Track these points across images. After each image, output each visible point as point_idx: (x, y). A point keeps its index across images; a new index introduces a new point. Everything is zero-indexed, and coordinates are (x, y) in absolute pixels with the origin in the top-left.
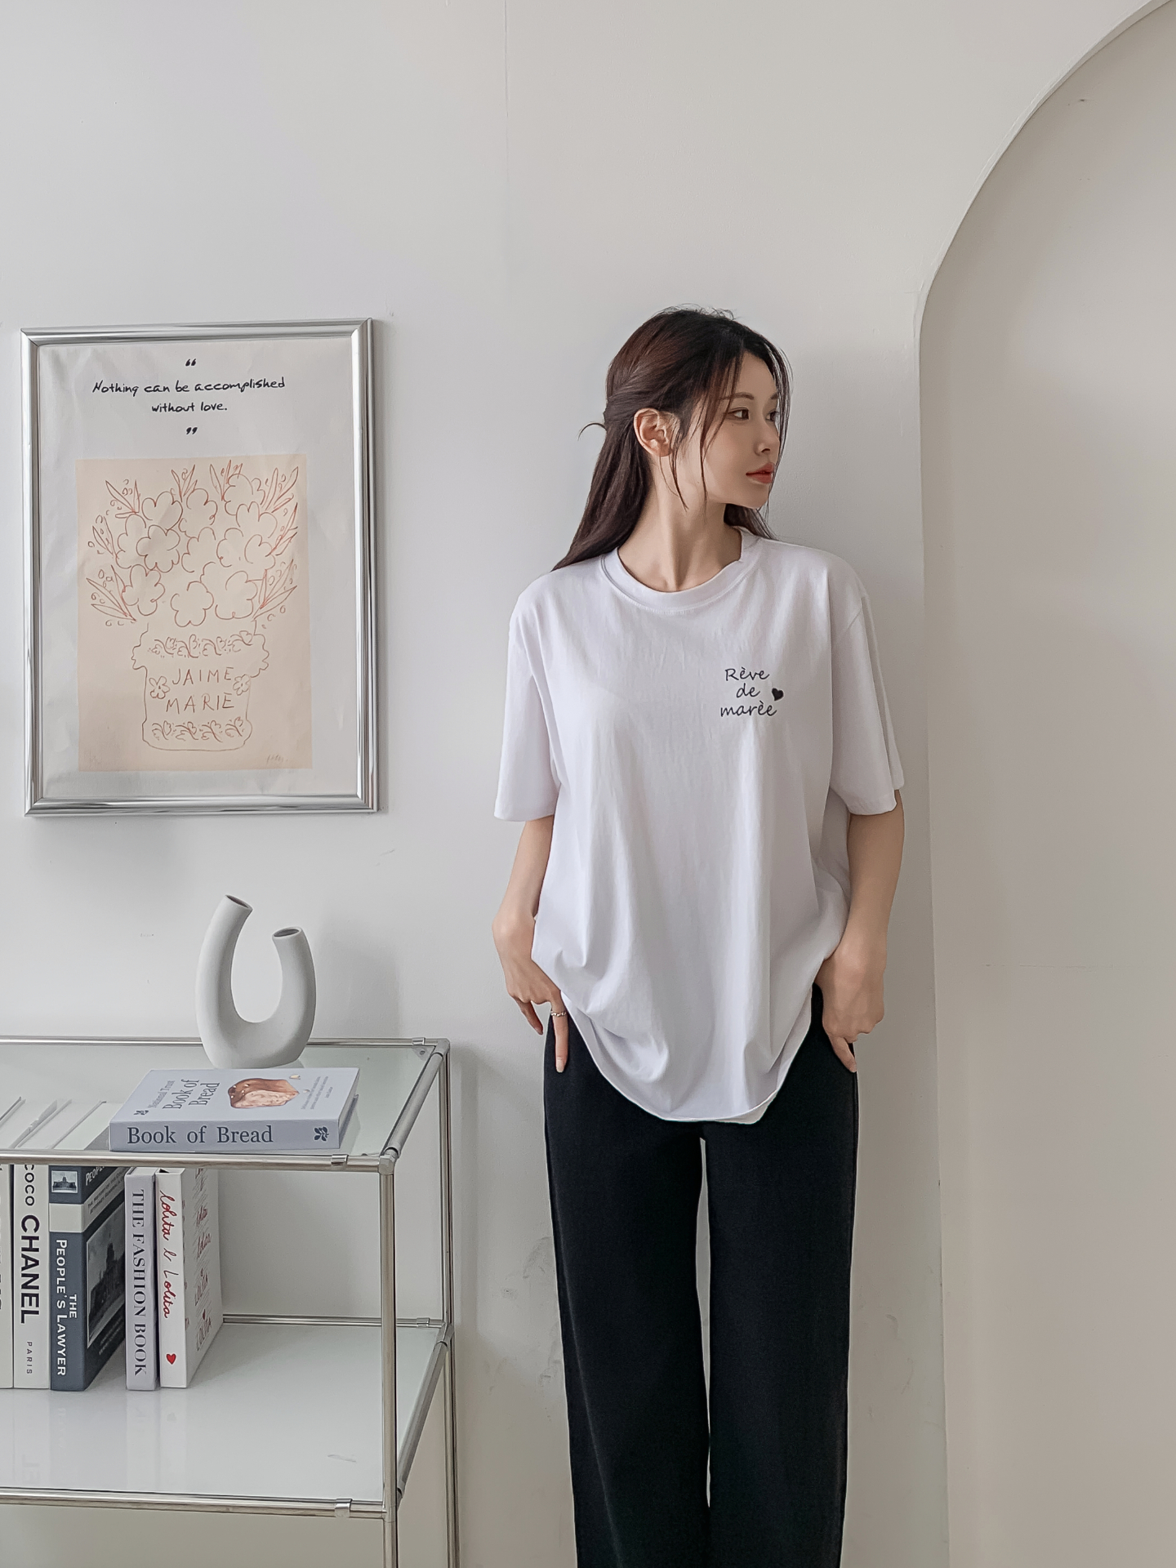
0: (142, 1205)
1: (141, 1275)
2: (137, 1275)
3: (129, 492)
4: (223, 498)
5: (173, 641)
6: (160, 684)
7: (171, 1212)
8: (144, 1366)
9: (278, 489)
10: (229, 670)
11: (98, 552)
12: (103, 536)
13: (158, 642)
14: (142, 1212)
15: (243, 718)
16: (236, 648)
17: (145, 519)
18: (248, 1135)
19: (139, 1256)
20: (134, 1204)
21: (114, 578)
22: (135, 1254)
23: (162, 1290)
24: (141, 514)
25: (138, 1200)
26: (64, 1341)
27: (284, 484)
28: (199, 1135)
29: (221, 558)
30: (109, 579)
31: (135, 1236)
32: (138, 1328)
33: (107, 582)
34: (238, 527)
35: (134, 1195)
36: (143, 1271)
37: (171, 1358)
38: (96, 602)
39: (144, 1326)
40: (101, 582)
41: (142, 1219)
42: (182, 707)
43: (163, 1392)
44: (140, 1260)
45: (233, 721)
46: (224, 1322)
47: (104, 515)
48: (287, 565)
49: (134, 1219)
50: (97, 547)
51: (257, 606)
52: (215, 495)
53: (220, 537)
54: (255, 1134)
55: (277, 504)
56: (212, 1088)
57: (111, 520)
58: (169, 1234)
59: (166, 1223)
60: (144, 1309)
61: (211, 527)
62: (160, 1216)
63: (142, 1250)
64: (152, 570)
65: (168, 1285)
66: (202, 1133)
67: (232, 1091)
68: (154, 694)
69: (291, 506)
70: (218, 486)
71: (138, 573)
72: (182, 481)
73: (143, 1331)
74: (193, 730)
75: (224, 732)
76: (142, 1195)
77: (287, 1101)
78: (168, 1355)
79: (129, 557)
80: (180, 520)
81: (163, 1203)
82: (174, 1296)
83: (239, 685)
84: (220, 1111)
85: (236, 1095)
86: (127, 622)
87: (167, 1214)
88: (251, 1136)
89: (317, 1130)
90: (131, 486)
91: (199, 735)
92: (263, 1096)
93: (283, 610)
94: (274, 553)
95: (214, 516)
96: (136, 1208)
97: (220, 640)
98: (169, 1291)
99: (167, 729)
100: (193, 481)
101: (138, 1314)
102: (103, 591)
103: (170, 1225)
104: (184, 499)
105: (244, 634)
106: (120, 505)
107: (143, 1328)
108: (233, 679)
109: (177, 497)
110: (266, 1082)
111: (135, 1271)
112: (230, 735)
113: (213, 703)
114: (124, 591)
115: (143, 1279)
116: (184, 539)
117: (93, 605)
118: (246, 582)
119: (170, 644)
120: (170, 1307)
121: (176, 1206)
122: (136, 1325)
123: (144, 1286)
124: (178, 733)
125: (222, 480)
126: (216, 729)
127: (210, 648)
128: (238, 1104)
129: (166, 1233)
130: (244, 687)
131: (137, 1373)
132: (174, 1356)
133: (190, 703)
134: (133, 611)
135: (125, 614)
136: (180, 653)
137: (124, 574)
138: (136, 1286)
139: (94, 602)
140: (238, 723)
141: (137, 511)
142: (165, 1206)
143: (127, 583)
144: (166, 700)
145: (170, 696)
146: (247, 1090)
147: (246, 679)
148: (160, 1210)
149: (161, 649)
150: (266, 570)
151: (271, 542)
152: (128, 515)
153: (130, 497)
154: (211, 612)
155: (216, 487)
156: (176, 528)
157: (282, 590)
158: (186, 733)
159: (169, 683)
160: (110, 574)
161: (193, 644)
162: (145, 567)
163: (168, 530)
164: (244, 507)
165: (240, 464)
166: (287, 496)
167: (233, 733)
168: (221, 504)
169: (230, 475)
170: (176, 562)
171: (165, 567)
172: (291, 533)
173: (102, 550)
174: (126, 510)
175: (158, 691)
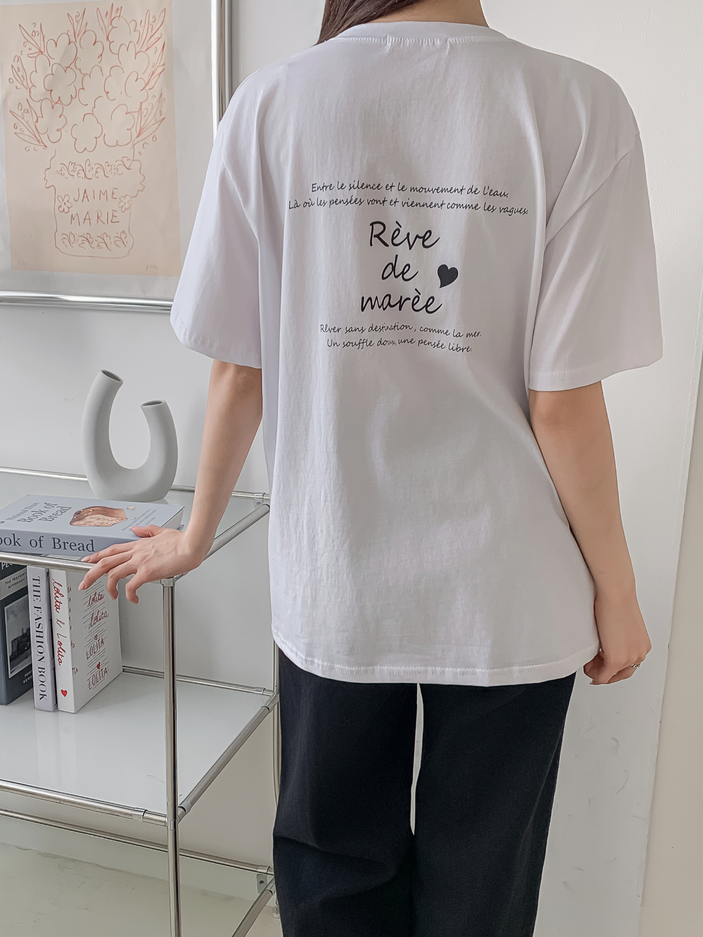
0: (39, 586)
1: (41, 635)
2: (38, 634)
3: (37, 34)
4: (108, 39)
5: (73, 165)
6: (65, 201)
7: (60, 594)
8: (46, 695)
9: (150, 30)
10: (114, 190)
11: (17, 88)
12: (20, 74)
13: (63, 166)
14: (39, 591)
15: (126, 232)
16: (119, 172)
17: (49, 57)
18: (76, 546)
19: (39, 621)
20: (34, 586)
21: (29, 110)
22: (36, 620)
23: (56, 646)
24: (45, 53)
25: (36, 583)
27: (154, 25)
28: (38, 542)
29: (107, 93)
30: (26, 111)
31: (35, 607)
32: (40, 670)
33: (25, 114)
34: (120, 65)
35: (34, 579)
36: (42, 632)
37: (65, 693)
38: (18, 131)
39: (44, 669)
40: (20, 113)
41: (39, 596)
42: (82, 221)
43: (60, 713)
44: (40, 624)
45: (119, 234)
46: (123, 671)
47: (19, 55)
48: (157, 97)
49: (34, 596)
50: (16, 82)
51: (135, 135)
52: (102, 37)
53: (106, 74)
54: (81, 545)
55: (148, 44)
56: (63, 510)
57: (25, 60)
58: (59, 609)
59: (57, 601)
60: (43, 658)
61: (99, 64)
62: (53, 596)
63: (40, 618)
64: (56, 103)
65: (60, 644)
66: (40, 540)
67: (78, 513)
68: (61, 209)
69: (159, 45)
70: (104, 28)
71: (46, 105)
72: (75, 25)
73: (44, 672)
74: (91, 240)
75: (113, 243)
76: (39, 580)
77: (114, 524)
78: (62, 691)
79: (39, 91)
80: (75, 59)
81: (55, 587)
82: (65, 651)
83: (122, 204)
84: (62, 527)
85: (79, 516)
86: (40, 148)
87: (57, 595)
90: (38, 29)
91: (95, 245)
92: (99, 519)
93: (155, 138)
94: (147, 88)
95: (101, 55)
96: (35, 589)
97: (107, 164)
98: (61, 648)
99: (72, 239)
100: (84, 24)
101: (40, 660)
102: (21, 119)
103: (60, 603)
104: (78, 39)
105: (125, 159)
106: (31, 46)
107: (43, 670)
108: (118, 198)
109: (73, 39)
110: (108, 510)
111: (37, 631)
112: (117, 246)
113: (104, 218)
114: (37, 122)
115: (42, 637)
116: (80, 76)
117: (15, 133)
118: (126, 114)
119: (71, 168)
120: (62, 659)
121: (63, 590)
122: (39, 668)
123: (42, 642)
124: (80, 242)
125: (107, 21)
126: (107, 240)
127: (100, 171)
128: (76, 523)
129: (57, 608)
130: (127, 206)
131: (41, 699)
132: (66, 691)
133: (87, 218)
134: (44, 138)
135: (39, 141)
136: (79, 175)
137: (36, 106)
138: (37, 642)
139: (16, 131)
140: (123, 236)
141: (43, 51)
142: (56, 589)
143: (39, 114)
144: (70, 214)
145: (73, 211)
146: (90, 513)
147: (128, 198)
148: (53, 592)
149: (65, 171)
150: (141, 103)
151: (146, 77)
152: (36, 54)
153: (37, 39)
154: (100, 140)
155: (102, 29)
156: (73, 66)
157: (153, 122)
158: (86, 243)
159: (72, 200)
160: (26, 106)
161: (88, 168)
162: (52, 101)
163: (67, 68)
164: (124, 48)
165: (119, 7)
166: (157, 35)
167: (120, 243)
168: (107, 44)
169: (112, 18)
170: (74, 96)
171: (66, 100)
172: (160, 70)
173: (19, 86)
174: (34, 50)
175: (64, 207)
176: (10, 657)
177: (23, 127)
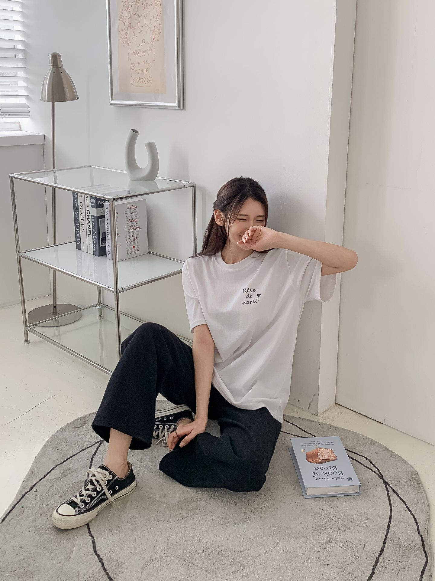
5: (136, 51)
6: (134, 65)
10: (147, 61)
11: (121, 23)
12: (122, 18)
13: (133, 52)
15: (150, 77)
16: (148, 54)
17: (130, 11)
22: (107, 224)
24: (129, 9)
26: (95, 243)
29: (146, 23)
32: (108, 243)
33: (123, 33)
34: (149, 12)
42: (138, 72)
45: (148, 78)
47: (122, 11)
48: (159, 24)
50: (121, 21)
51: (152, 39)
52: (144, 3)
53: (146, 17)
55: (157, 4)
57: (124, 12)
61: (144, 13)
64: (132, 28)
68: (132, 68)
69: (159, 4)
71: (129, 28)
74: (141, 80)
79: (127, 24)
80: (137, 11)
83: (149, 66)
86: (127, 45)
91: (142, 82)
93: (158, 40)
94: (156, 21)
95: (144, 9)
97: (145, 51)
99: (136, 80)
102: (122, 35)
104: (138, 3)
105: (150, 48)
108: (148, 64)
109: (136, 4)
113: (144, 71)
114: (127, 35)
116: (138, 17)
117: (121, 40)
118: (150, 31)
119: (135, 53)
124: (138, 81)
126: (145, 80)
127: (143, 53)
130: (150, 67)
133: (140, 71)
134: (129, 41)
135: (127, 43)
136: (137, 55)
137: (126, 29)
143: (127, 33)
145: (135, 69)
147: (151, 63)
149: (134, 54)
150: (154, 27)
151: (156, 17)
152: (126, 10)
153: (127, 4)
154: (143, 41)
156: (136, 14)
157: (158, 34)
159: (135, 65)
160: (124, 30)
161: (140, 52)
162: (130, 27)
164: (150, 6)
167: (148, 81)
168: (146, 4)
170: (137, 25)
171: (135, 27)
172: (159, 14)
174: (126, 8)
175: (133, 67)
176: (101, 239)
177: (123, 38)
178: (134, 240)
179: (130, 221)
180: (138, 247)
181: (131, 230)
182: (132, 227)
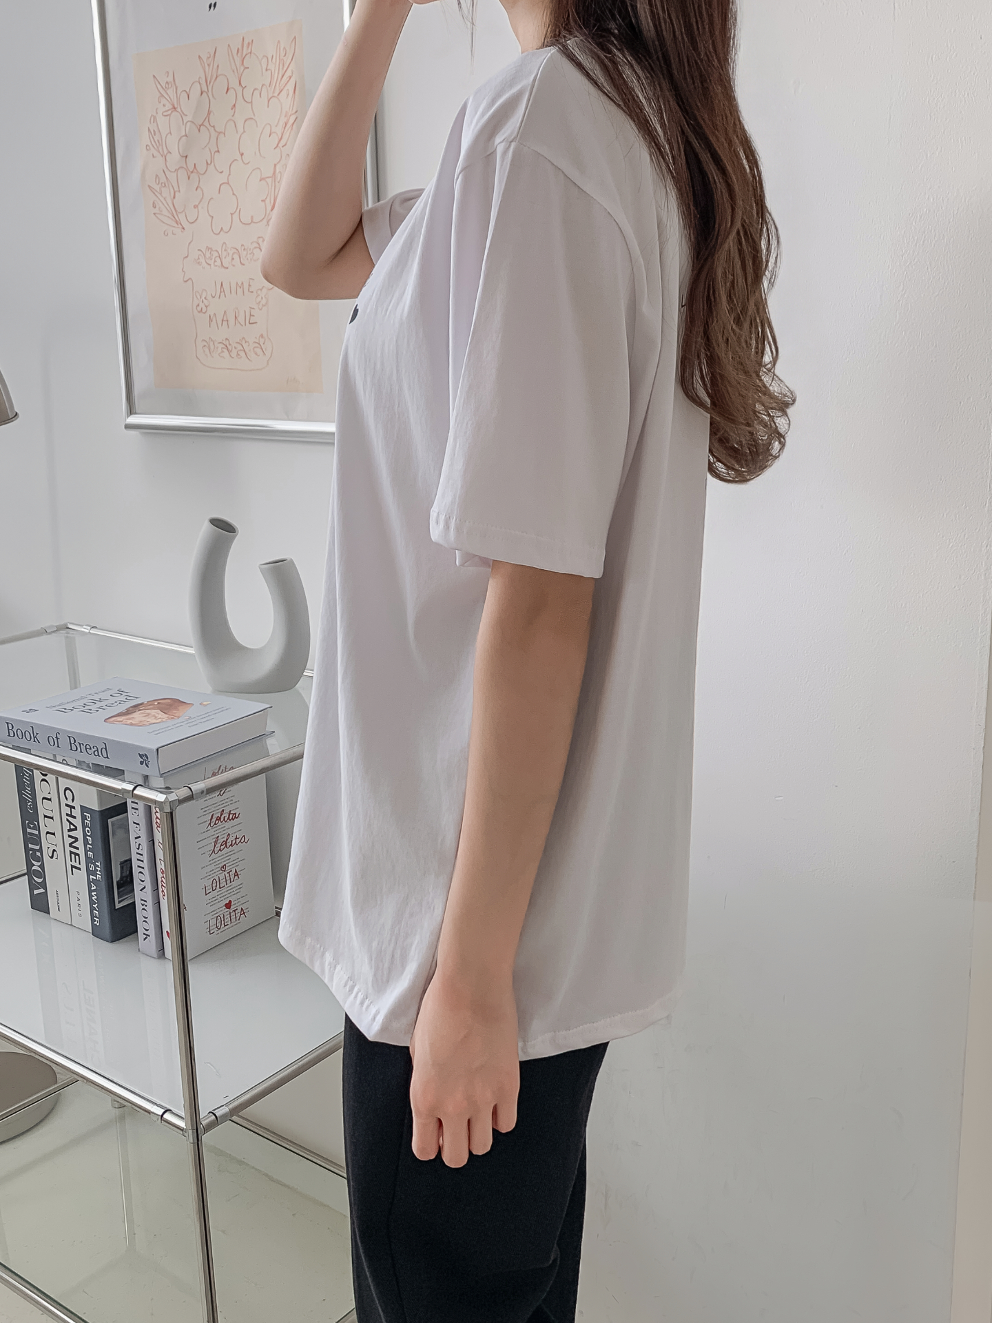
1: (142, 857)
2: (139, 857)
3: (170, 86)
4: (240, 83)
5: (210, 251)
6: (203, 296)
8: (151, 936)
9: (281, 67)
10: (251, 281)
11: (153, 156)
12: (156, 139)
13: (200, 253)
15: (265, 335)
17: (183, 114)
18: (91, 749)
19: (139, 841)
21: (167, 185)
22: (136, 838)
23: (160, 874)
24: (179, 110)
26: (96, 897)
27: (285, 59)
29: (242, 154)
30: (163, 185)
31: (135, 826)
32: (143, 902)
33: (163, 189)
34: (253, 117)
38: (156, 210)
39: (148, 902)
40: (157, 187)
41: (137, 809)
42: (220, 322)
43: (167, 962)
44: (140, 845)
45: (258, 338)
47: (155, 114)
50: (153, 151)
51: (269, 208)
52: (234, 83)
53: (241, 130)
54: (95, 749)
55: (280, 86)
57: (160, 120)
58: (160, 827)
59: (157, 817)
60: (145, 887)
61: (233, 118)
63: (141, 836)
64: (192, 172)
65: (164, 872)
66: (57, 737)
67: (136, 706)
68: (199, 309)
69: (290, 87)
70: (235, 71)
71: (183, 175)
72: (207, 70)
73: (146, 906)
74: (230, 347)
75: (252, 350)
78: (169, 932)
79: (174, 158)
80: (209, 113)
83: (259, 298)
85: (130, 710)
86: (178, 230)
88: (93, 750)
89: (141, 756)
90: (170, 79)
91: (234, 354)
92: (147, 716)
94: (280, 145)
95: (234, 105)
97: (243, 249)
98: (164, 877)
99: (212, 347)
100: (215, 66)
101: (142, 890)
102: (159, 195)
103: (161, 819)
104: (210, 88)
105: (260, 240)
106: (165, 101)
108: (254, 292)
109: (205, 88)
110: (176, 704)
111: (138, 854)
112: (256, 354)
113: (241, 319)
114: (174, 197)
115: (144, 861)
116: (214, 134)
117: (154, 214)
118: (260, 180)
119: (208, 255)
120: (166, 891)
122: (142, 900)
123: (144, 868)
124: (220, 350)
125: (238, 61)
126: (246, 347)
127: (236, 257)
128: (116, 719)
129: (158, 825)
130: (264, 301)
131: (145, 939)
133: (225, 319)
134: (182, 218)
135: (177, 222)
136: (216, 264)
137: (172, 177)
138: (139, 865)
139: (154, 211)
140: (262, 341)
141: (176, 106)
143: (176, 189)
144: (207, 315)
145: (211, 311)
146: (149, 707)
147: (264, 291)
149: (202, 260)
150: (275, 165)
151: (280, 130)
152: (170, 112)
153: (171, 92)
154: (236, 216)
155: (233, 71)
156: (206, 123)
158: (225, 350)
159: (209, 297)
160: (163, 179)
161: (224, 254)
162: (187, 169)
163: (200, 126)
164: (257, 93)
165: (250, 41)
166: (288, 73)
167: (259, 351)
168: (239, 89)
169: (244, 55)
170: (209, 162)
171: (201, 169)
172: (293, 118)
173: (156, 153)
174: (169, 106)
175: (202, 305)
176: (117, 882)
177: (161, 205)
178: (228, 882)
179: (214, 820)
180: (242, 900)
181: (216, 850)
182: (221, 841)
